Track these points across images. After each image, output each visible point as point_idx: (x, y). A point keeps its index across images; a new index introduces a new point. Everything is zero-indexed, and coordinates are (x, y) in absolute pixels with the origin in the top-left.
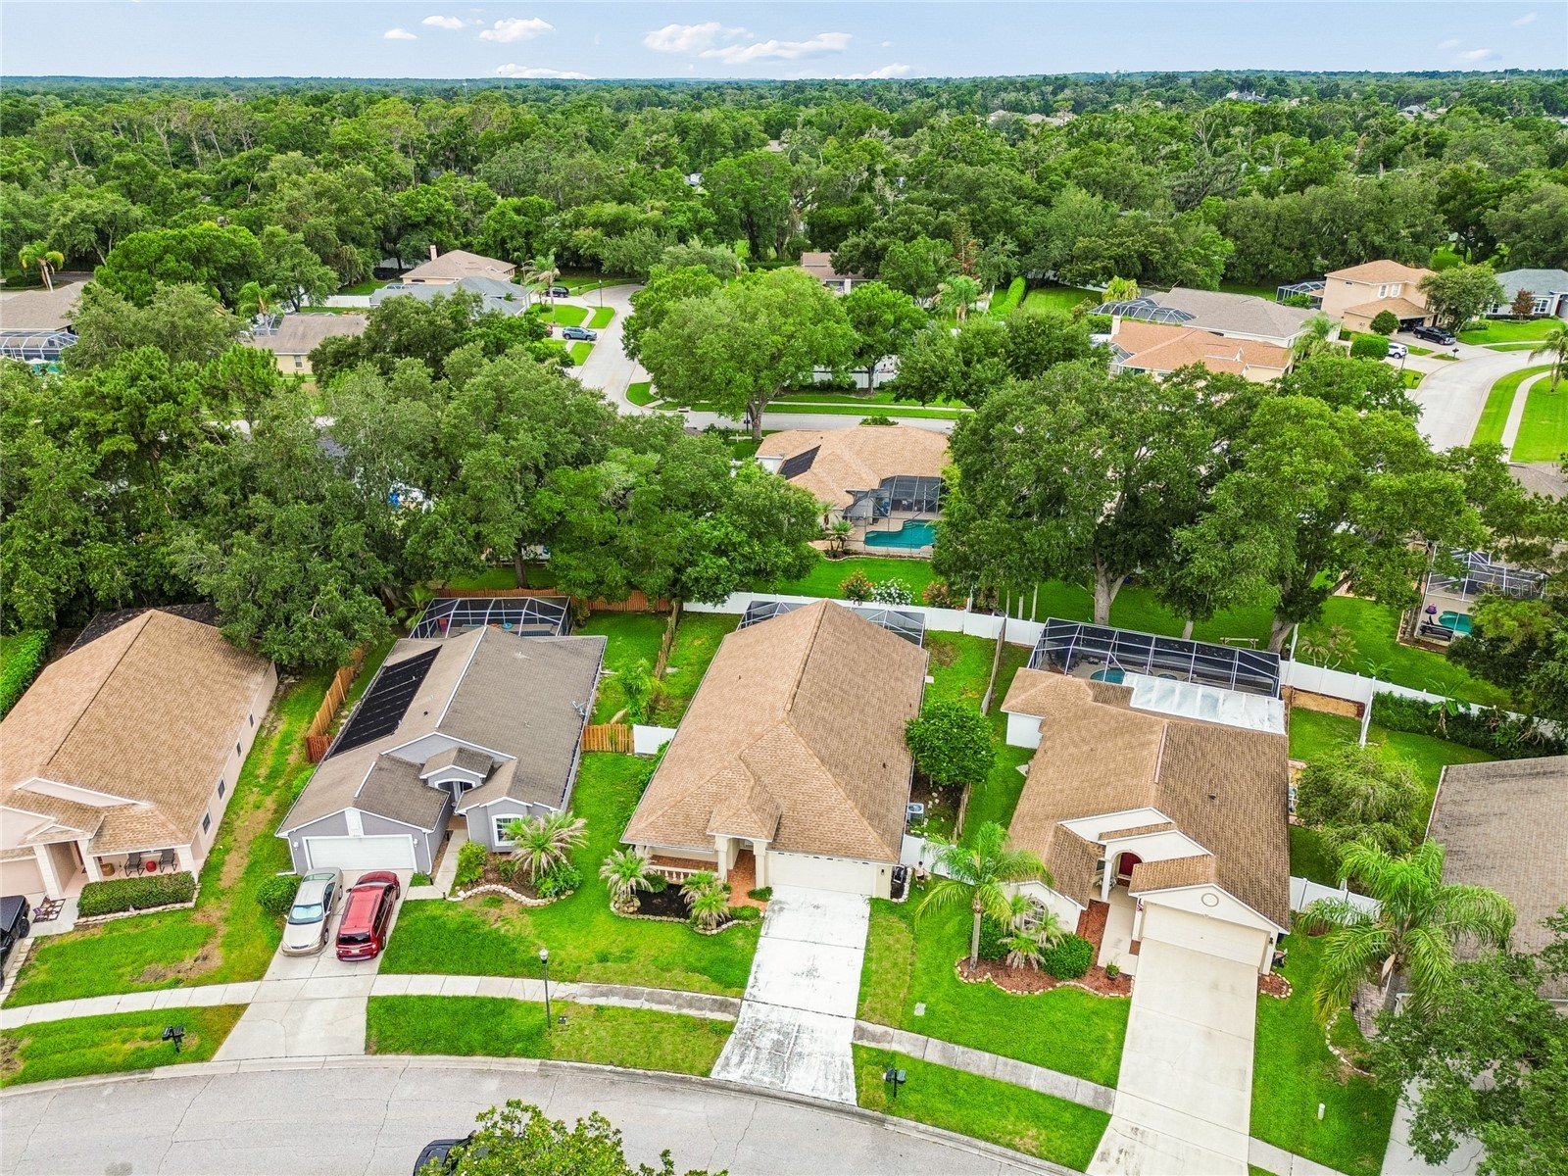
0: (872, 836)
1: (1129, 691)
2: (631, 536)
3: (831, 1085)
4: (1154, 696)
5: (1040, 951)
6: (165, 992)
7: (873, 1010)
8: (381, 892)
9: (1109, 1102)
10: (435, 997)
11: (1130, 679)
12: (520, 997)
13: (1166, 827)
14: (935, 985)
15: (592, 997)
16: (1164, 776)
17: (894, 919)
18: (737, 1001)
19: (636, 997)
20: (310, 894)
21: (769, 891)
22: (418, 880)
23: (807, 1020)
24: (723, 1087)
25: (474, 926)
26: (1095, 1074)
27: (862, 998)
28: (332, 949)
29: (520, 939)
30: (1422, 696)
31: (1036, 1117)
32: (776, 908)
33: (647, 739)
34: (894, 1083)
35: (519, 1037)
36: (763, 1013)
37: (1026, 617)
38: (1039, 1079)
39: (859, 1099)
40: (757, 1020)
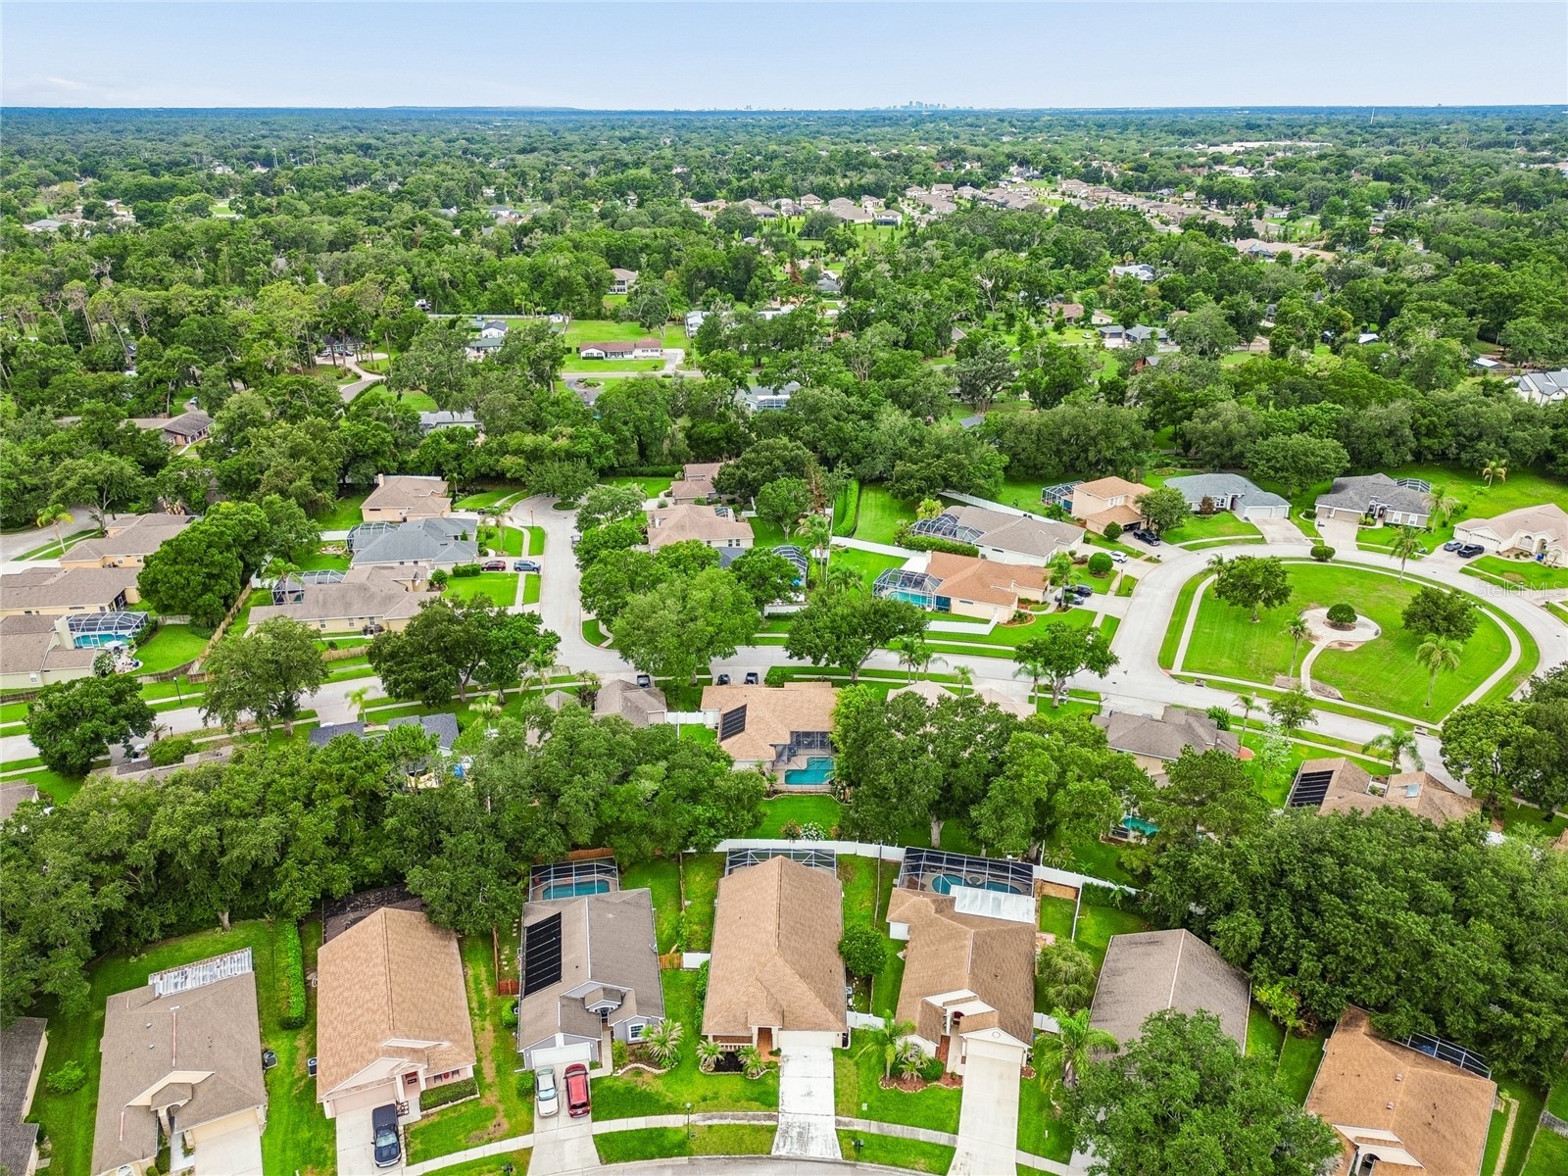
0: (831, 1017)
1: (953, 900)
2: (658, 823)
3: (829, 1151)
4: (967, 901)
5: (918, 1070)
6: (486, 1147)
7: (842, 1109)
9: (955, 1141)
10: (626, 1131)
11: (956, 891)
12: (668, 1125)
13: (974, 997)
14: (870, 1093)
15: (704, 1121)
16: (972, 968)
17: (846, 1058)
18: (776, 1113)
19: (726, 1118)
20: (545, 1082)
21: (779, 1050)
22: (594, 1065)
23: (812, 1119)
24: (778, 1158)
25: (633, 1089)
26: (948, 1128)
27: (836, 1105)
28: (565, 1111)
29: (659, 1093)
30: (1108, 884)
31: (924, 1154)
32: (785, 1059)
33: (692, 960)
34: (858, 1147)
35: (674, 1147)
36: (790, 1118)
37: (893, 843)
38: (924, 1135)
39: (843, 1156)
40: (788, 1122)
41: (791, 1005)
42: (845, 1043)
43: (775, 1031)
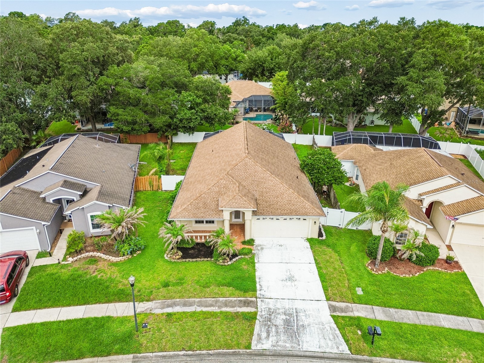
0: (308, 204)
3: (330, 343)
7: (334, 294)
8: (13, 261)
10: (54, 322)
12: (114, 315)
13: (458, 184)
14: (361, 278)
15: (162, 308)
17: (324, 247)
18: (254, 299)
19: (191, 305)
21: (252, 240)
23: (299, 305)
25: (80, 276)
26: (473, 313)
29: (112, 280)
31: (460, 344)
32: (259, 248)
35: (116, 341)
36: (271, 304)
37: (322, 134)
39: (350, 349)
40: (270, 309)
41: (265, 195)
42: (320, 235)
43: (248, 216)
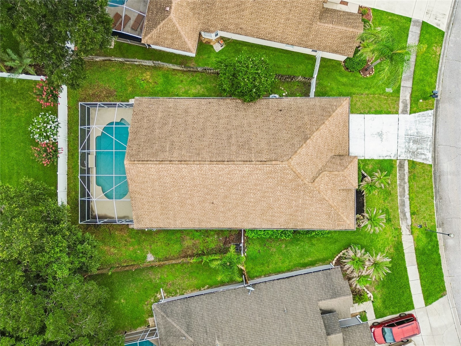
3: (428, 120)
9: (417, 21)
15: (407, 219)
18: (398, 161)
24: (434, 159)
27: (388, 113)
36: (402, 150)
39: (431, 109)
40: (405, 152)
41: (331, 148)
